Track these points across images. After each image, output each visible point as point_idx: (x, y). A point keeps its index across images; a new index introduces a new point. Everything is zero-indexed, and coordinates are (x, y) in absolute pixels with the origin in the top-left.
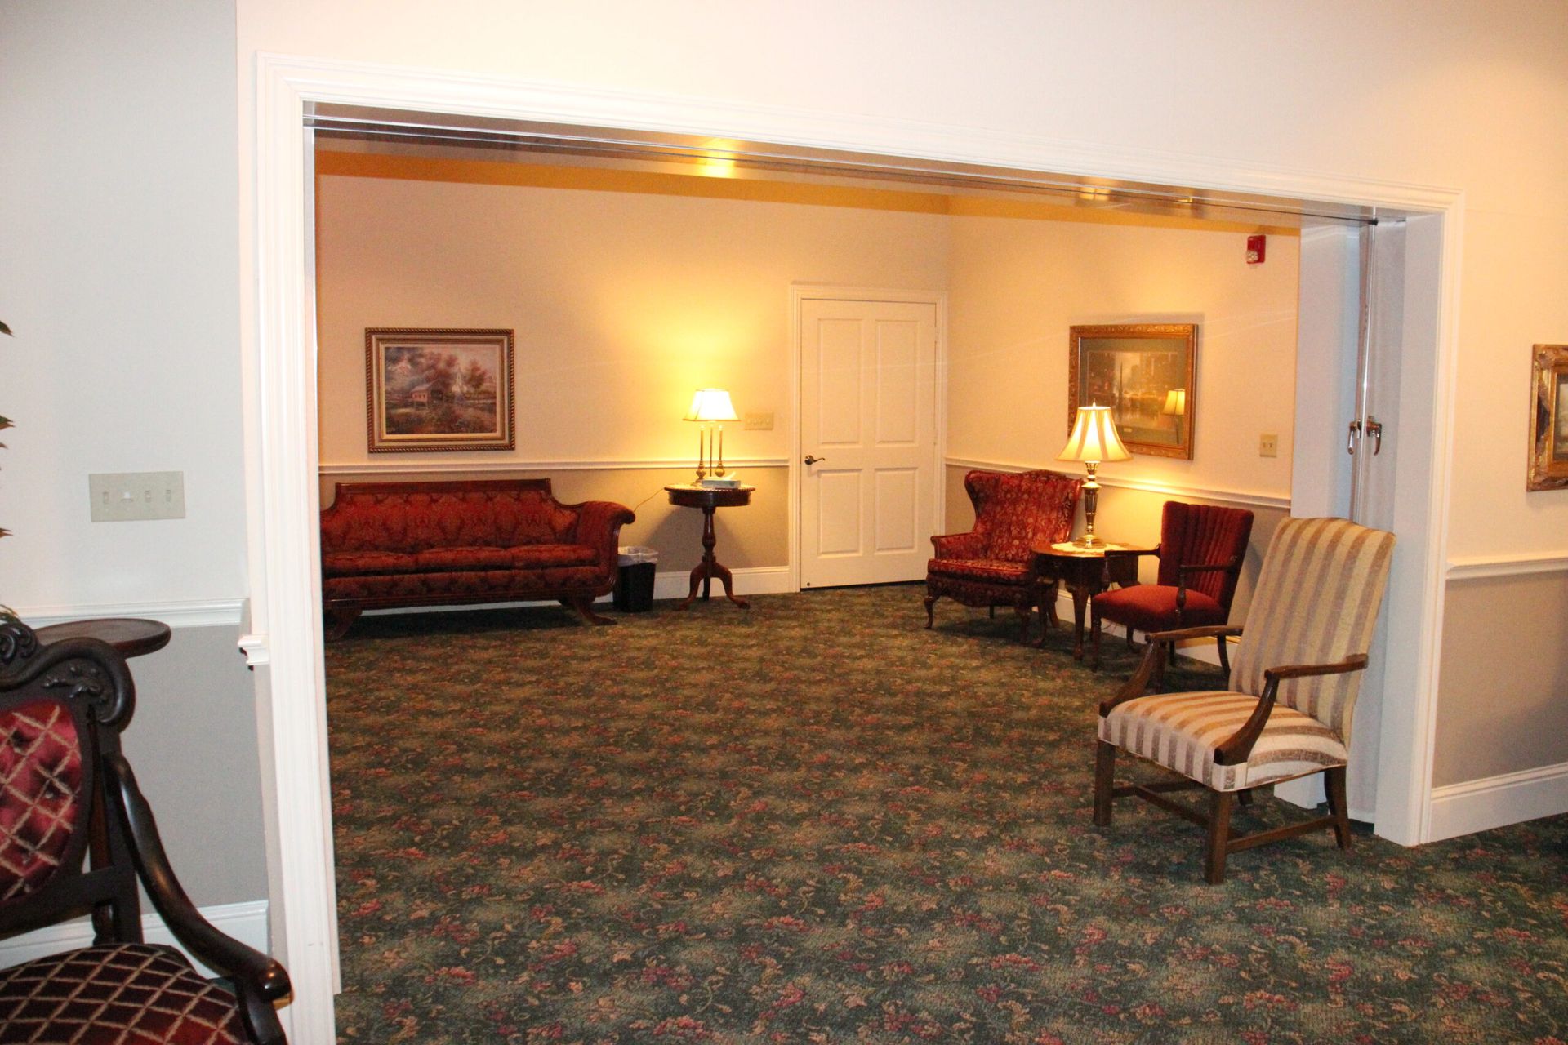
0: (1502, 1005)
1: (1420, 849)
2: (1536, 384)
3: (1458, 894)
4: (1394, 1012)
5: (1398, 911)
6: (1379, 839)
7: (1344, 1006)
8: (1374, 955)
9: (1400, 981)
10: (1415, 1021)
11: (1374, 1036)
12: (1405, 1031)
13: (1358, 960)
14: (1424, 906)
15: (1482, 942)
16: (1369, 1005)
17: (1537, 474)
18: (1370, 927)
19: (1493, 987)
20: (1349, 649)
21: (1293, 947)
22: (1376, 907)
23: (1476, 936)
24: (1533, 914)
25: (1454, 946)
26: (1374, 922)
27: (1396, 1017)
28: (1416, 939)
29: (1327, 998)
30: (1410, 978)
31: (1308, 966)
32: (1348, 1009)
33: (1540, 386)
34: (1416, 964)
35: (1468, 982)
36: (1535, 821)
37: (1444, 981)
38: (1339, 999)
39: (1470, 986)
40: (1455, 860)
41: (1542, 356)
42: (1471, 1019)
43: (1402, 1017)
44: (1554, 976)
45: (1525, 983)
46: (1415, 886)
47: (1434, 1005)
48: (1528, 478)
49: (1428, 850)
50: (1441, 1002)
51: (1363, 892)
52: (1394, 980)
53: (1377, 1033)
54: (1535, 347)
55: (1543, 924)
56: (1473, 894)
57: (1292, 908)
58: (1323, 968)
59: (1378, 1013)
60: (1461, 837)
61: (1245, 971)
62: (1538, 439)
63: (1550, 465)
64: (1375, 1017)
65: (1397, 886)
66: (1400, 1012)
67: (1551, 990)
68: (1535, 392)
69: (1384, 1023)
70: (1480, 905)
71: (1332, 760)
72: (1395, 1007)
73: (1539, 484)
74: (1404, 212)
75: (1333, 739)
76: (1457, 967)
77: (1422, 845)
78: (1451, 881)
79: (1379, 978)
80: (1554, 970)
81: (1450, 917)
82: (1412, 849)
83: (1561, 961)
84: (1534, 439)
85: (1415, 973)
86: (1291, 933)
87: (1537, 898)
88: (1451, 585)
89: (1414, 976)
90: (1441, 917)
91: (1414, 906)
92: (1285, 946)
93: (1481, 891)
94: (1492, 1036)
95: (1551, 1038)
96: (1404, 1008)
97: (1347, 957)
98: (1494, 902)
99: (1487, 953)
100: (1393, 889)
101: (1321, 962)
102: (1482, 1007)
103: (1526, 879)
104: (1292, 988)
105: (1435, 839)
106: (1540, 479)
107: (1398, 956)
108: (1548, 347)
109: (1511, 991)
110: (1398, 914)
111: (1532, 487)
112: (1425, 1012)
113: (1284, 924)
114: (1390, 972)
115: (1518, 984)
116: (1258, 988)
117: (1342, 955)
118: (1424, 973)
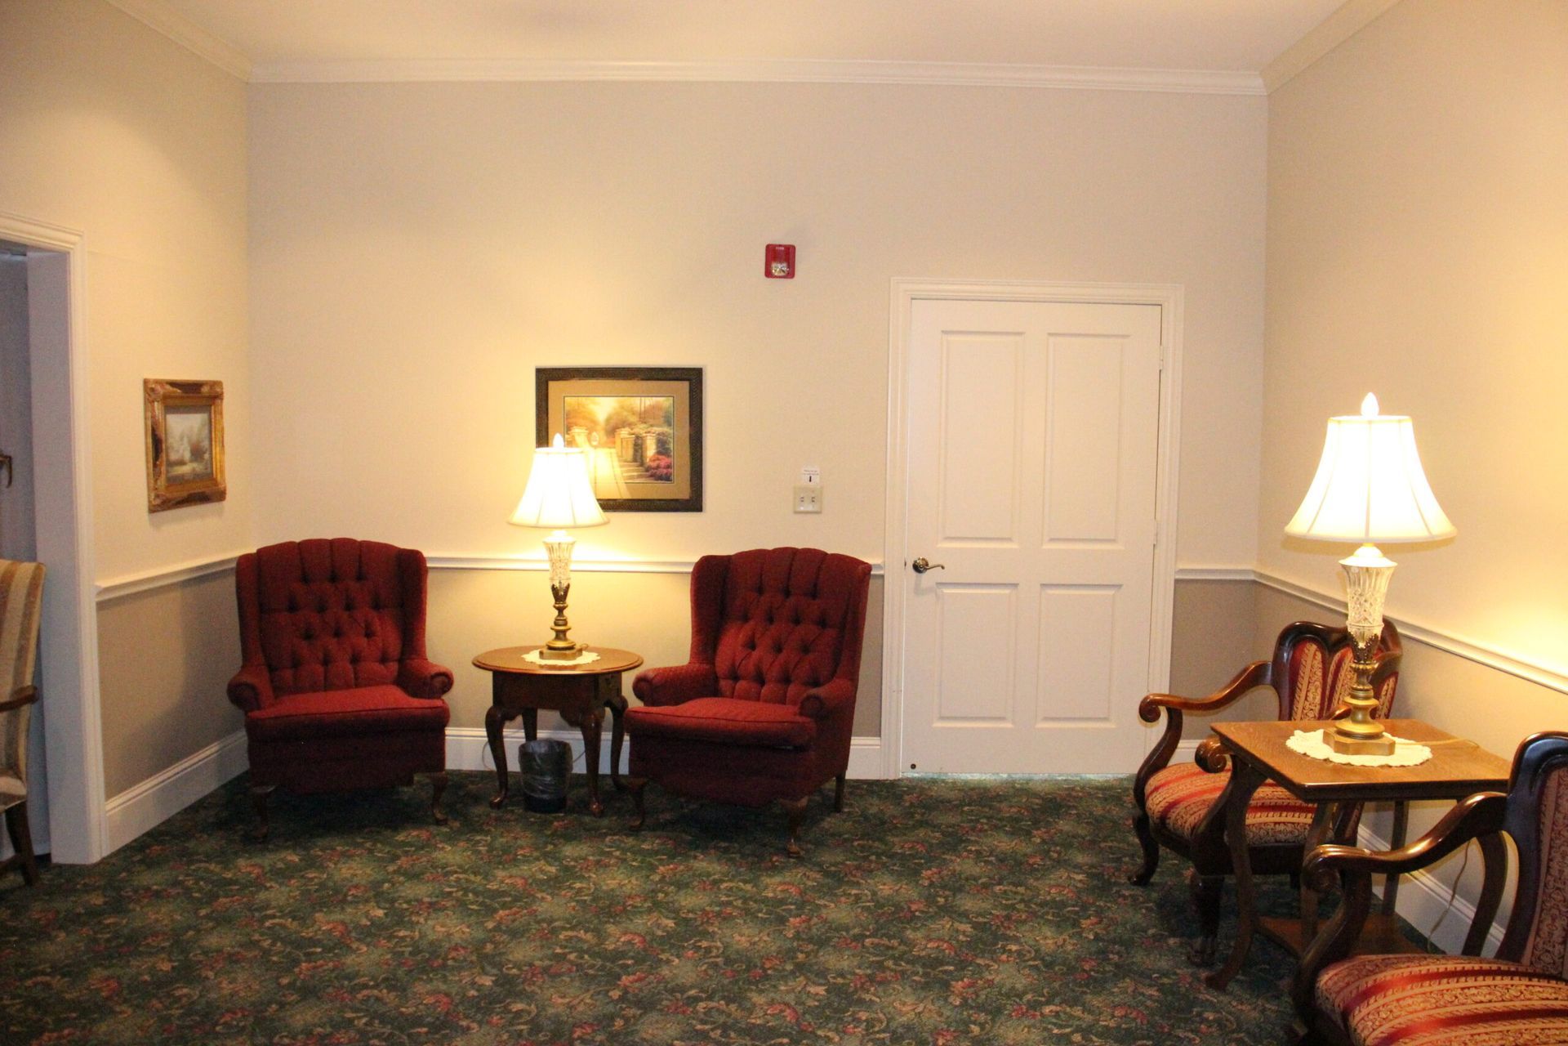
0: (256, 956)
1: (104, 861)
2: (149, 414)
3: (163, 887)
4: (180, 998)
5: (123, 919)
6: (60, 866)
7: (134, 1011)
8: (129, 961)
9: (168, 972)
10: (201, 996)
11: (178, 1022)
12: (199, 1008)
13: (119, 972)
14: (142, 907)
15: (208, 917)
16: (154, 1001)
17: (157, 496)
18: (108, 940)
19: (241, 946)
20: (15, 683)
21: (48, 986)
22: (100, 923)
23: (201, 914)
24: (231, 882)
25: (190, 928)
26: (108, 935)
27: (184, 1000)
28: (155, 934)
29: (113, 1012)
30: (173, 968)
31: (75, 994)
32: (139, 1012)
33: (153, 417)
34: (169, 955)
35: (219, 951)
36: (186, 810)
37: (201, 958)
38: (124, 1007)
39: (223, 953)
40: (141, 862)
41: (153, 390)
42: (241, 976)
43: (189, 999)
44: (277, 921)
45: (262, 934)
46: (122, 893)
47: (207, 978)
48: (150, 502)
49: (114, 860)
50: (211, 974)
51: (79, 915)
52: (160, 973)
53: (178, 1019)
54: (146, 382)
55: (244, 887)
56: (176, 883)
57: (19, 953)
58: (91, 991)
59: (167, 1004)
60: (135, 841)
61: (14, 1025)
62: (155, 465)
63: (167, 487)
64: (167, 1008)
65: (107, 899)
66: (185, 995)
67: (282, 932)
68: (149, 423)
69: (177, 1009)
70: (188, 891)
71: (12, 797)
72: (178, 993)
73: (158, 505)
74: (25, 246)
75: (11, 776)
76: (205, 943)
77: (104, 858)
78: (152, 879)
79: (147, 977)
80: (273, 917)
81: (171, 907)
82: (97, 865)
83: (274, 908)
84: (151, 465)
85: (174, 961)
86: (35, 974)
87: (226, 868)
88: (102, 606)
89: (176, 964)
90: (163, 910)
91: (134, 910)
92: (39, 987)
93: (180, 878)
94: (265, 980)
95: (304, 964)
96: (185, 991)
97: (106, 973)
98: (197, 883)
99: (218, 924)
100: (105, 903)
101: (85, 985)
102: (244, 964)
103: (209, 858)
104: (75, 1019)
105: (113, 850)
106: (158, 501)
107: (151, 954)
108: (157, 382)
109: (255, 944)
110: (124, 922)
111: (153, 510)
112: (204, 987)
113: (22, 970)
114: (152, 970)
115: (256, 937)
116: (41, 1034)
117: (99, 973)
118: (181, 957)
